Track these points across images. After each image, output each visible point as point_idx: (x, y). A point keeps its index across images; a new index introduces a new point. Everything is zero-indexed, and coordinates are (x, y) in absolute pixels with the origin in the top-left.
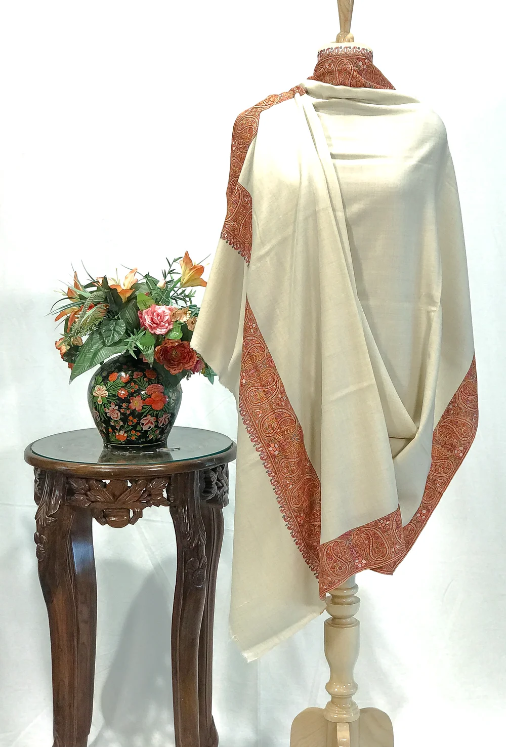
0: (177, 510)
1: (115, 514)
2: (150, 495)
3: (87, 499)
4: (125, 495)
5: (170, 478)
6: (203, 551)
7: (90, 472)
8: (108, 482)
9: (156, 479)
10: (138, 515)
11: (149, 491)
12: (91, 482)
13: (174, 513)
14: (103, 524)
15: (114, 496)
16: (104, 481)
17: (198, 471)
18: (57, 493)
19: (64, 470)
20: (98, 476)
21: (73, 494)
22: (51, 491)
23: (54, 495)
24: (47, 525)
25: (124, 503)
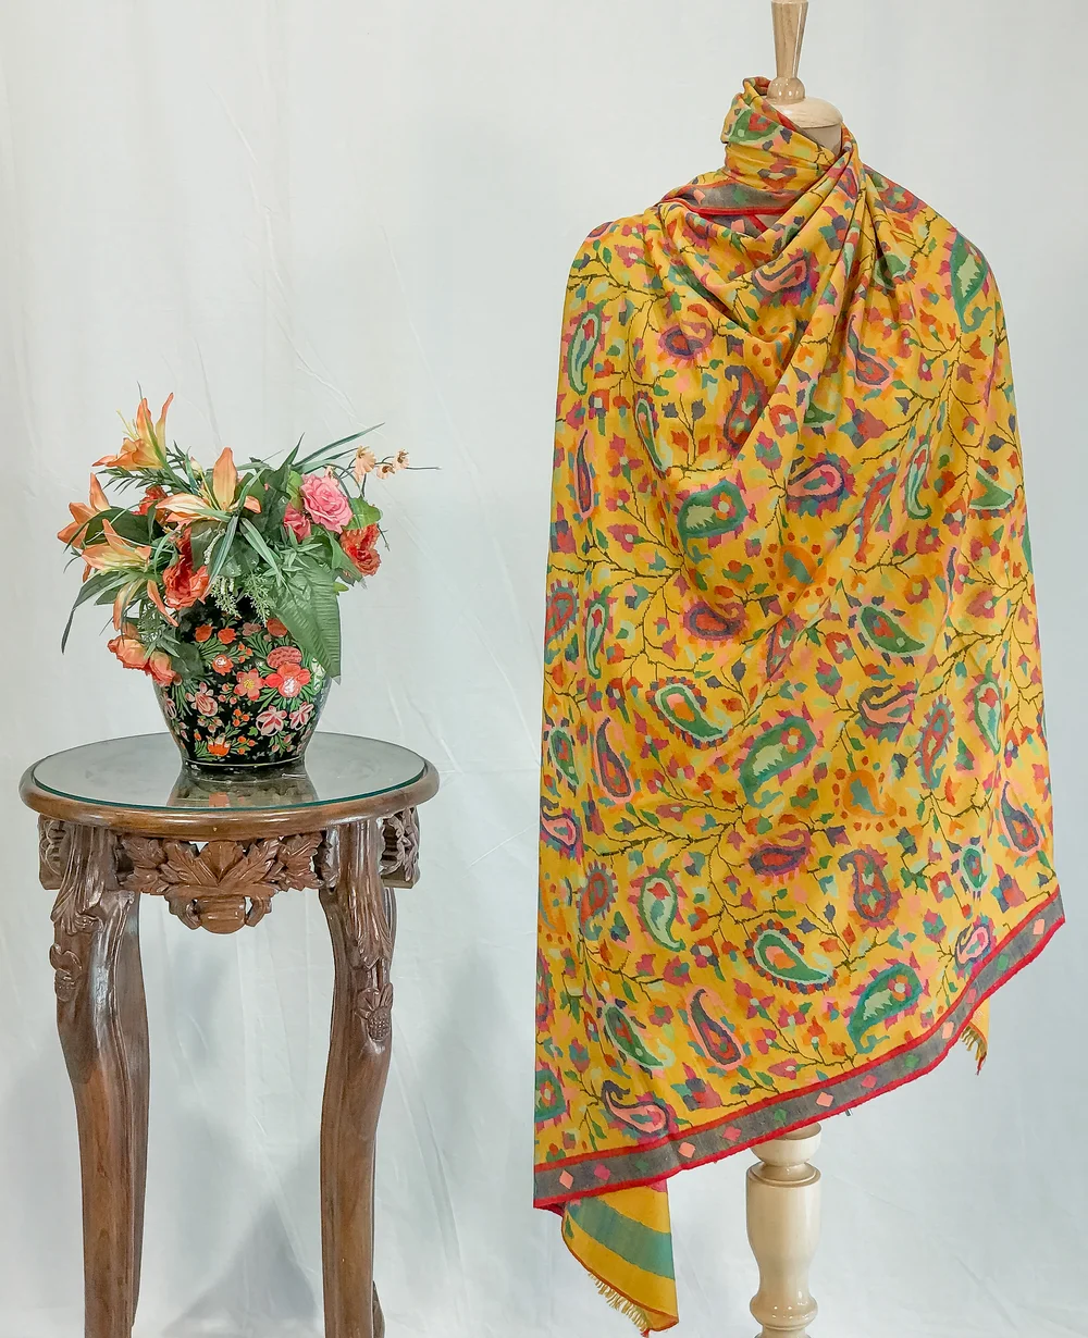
0: (335, 896)
1: (216, 906)
2: (284, 868)
3: (160, 878)
5: (324, 834)
8: (201, 845)
9: (298, 837)
10: (260, 909)
11: (285, 862)
12: (168, 845)
13: (329, 898)
14: (192, 926)
15: (215, 871)
16: (192, 843)
17: (374, 823)
18: (98, 867)
19: (113, 822)
20: (183, 835)
21: (130, 869)
22: (84, 863)
23: (93, 870)
24: (79, 931)
25: (236, 885)
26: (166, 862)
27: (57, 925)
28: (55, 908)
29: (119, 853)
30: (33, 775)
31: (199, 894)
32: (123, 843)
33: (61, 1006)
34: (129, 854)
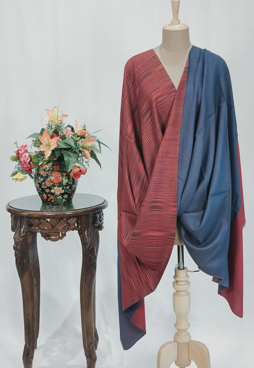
0: (82, 232)
1: (53, 235)
2: (69, 226)
3: (39, 228)
4: (58, 226)
5: (78, 217)
6: (95, 251)
7: (40, 215)
8: (49, 220)
9: (73, 218)
10: (64, 235)
11: (69, 224)
12: (41, 220)
13: (80, 233)
14: (47, 240)
15: (52, 226)
16: (46, 220)
17: (91, 214)
18: (24, 226)
19: (27, 215)
20: (45, 217)
21: (32, 226)
22: (21, 225)
23: (23, 227)
24: (20, 241)
25: (57, 230)
26: (40, 225)
27: (15, 240)
28: (14, 236)
29: (29, 222)
30: (9, 205)
31: (48, 232)
32: (30, 220)
33: (16, 259)
34: (32, 223)
